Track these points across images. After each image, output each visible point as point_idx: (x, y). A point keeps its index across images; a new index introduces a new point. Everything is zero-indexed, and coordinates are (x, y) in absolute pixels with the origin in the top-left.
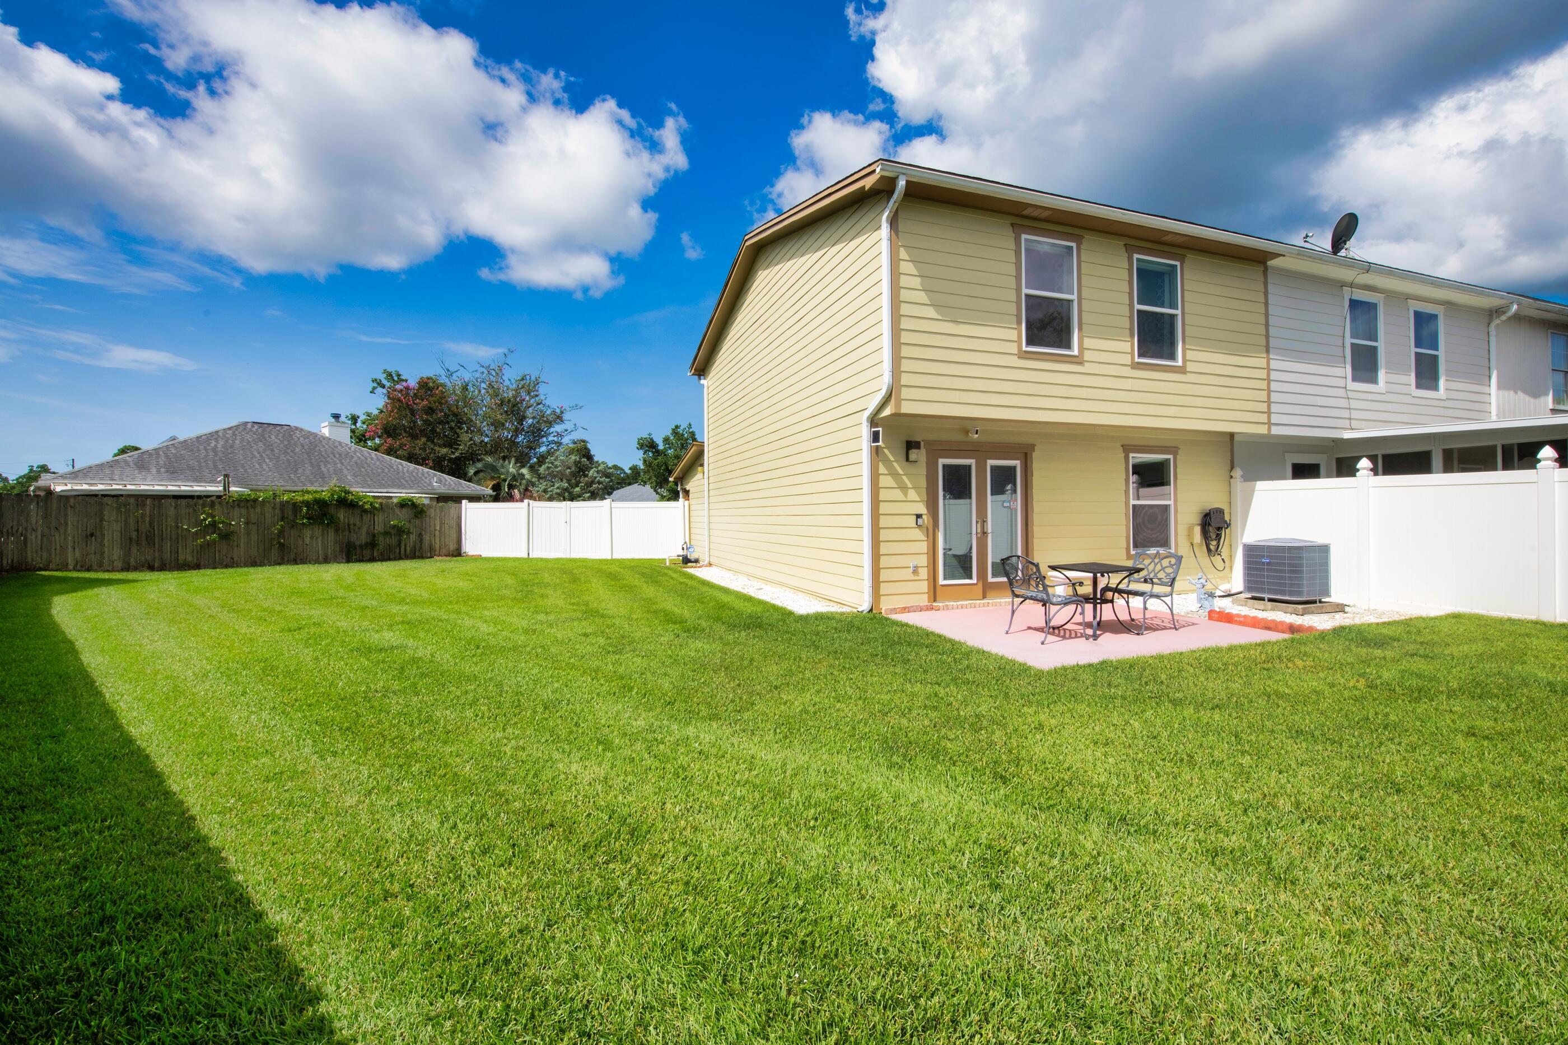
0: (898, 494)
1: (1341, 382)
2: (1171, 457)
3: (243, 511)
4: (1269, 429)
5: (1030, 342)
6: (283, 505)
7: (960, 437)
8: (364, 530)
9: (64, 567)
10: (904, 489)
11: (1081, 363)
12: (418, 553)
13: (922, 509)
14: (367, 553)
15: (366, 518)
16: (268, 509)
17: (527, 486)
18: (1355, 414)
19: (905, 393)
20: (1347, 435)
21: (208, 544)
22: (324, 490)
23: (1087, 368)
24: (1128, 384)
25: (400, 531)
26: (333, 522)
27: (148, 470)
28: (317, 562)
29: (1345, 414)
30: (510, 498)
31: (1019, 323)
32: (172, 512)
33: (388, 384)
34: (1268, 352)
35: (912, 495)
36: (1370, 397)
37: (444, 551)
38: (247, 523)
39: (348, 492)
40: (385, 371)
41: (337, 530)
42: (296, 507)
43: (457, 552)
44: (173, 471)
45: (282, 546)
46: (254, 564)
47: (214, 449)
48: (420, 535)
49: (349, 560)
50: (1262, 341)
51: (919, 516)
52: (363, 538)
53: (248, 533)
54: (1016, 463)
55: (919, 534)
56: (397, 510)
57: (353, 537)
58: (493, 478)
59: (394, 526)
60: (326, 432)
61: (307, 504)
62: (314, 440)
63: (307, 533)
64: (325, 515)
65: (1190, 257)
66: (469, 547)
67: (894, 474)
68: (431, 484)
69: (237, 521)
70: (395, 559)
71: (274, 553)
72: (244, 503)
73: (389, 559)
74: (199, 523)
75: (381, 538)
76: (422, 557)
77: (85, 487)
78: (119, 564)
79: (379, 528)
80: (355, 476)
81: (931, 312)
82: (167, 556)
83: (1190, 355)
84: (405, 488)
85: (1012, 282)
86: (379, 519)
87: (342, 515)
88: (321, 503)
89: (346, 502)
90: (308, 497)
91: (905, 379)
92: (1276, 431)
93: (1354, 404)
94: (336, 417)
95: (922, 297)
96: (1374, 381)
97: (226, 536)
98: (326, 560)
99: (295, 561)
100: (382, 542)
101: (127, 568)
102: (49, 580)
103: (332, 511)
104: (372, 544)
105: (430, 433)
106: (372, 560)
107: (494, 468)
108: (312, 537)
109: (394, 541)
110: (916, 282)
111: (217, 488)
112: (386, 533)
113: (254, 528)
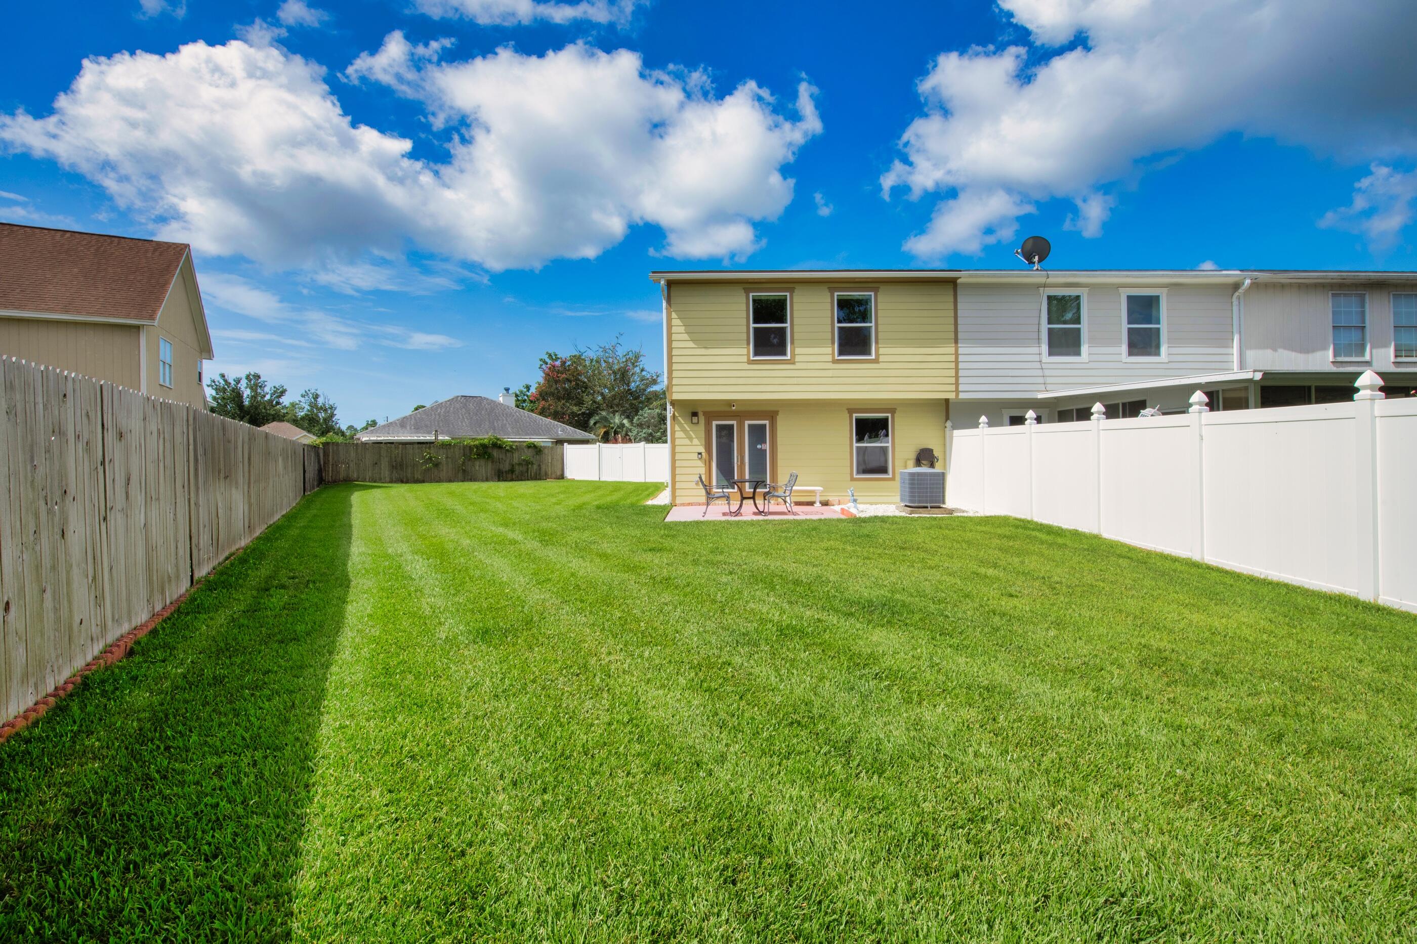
0: (687, 442)
1: (1037, 358)
2: (889, 415)
3: (445, 451)
4: (957, 395)
5: (756, 353)
6: (465, 447)
7: (727, 409)
8: (508, 461)
9: (364, 480)
10: (690, 439)
11: (794, 363)
12: (538, 476)
13: (702, 449)
14: (509, 476)
15: (508, 454)
16: (457, 449)
17: (627, 432)
18: (1049, 380)
19: (675, 389)
20: (1040, 396)
21: (428, 469)
22: (485, 437)
23: (798, 366)
24: (830, 373)
25: (528, 463)
26: (490, 457)
27: (406, 427)
28: (483, 481)
29: (1041, 380)
30: (616, 441)
31: (748, 344)
32: (411, 452)
33: (549, 361)
34: (956, 341)
35: (696, 441)
36: (1069, 366)
37: (554, 476)
38: (447, 458)
39: (498, 439)
40: (547, 353)
41: (493, 462)
42: (470, 448)
43: (562, 477)
44: (417, 428)
45: (464, 471)
46: (450, 481)
47: (439, 414)
48: (539, 465)
49: (499, 480)
50: (952, 335)
51: (700, 454)
52: (506, 467)
53: (447, 464)
54: (767, 422)
55: (700, 463)
56: (526, 450)
57: (501, 467)
58: (605, 427)
59: (524, 460)
60: (501, 399)
61: (476, 446)
62: (494, 404)
63: (477, 463)
64: (486, 453)
65: (883, 288)
66: (569, 474)
67: (683, 430)
68: (557, 433)
69: (442, 457)
70: (525, 480)
71: (460, 475)
72: (445, 446)
73: (522, 480)
74: (423, 457)
75: (517, 467)
76: (540, 479)
77: (375, 438)
78: (388, 479)
79: (516, 461)
80: (513, 428)
81: (691, 344)
82: (409, 475)
83: (881, 351)
84: (540, 435)
85: (744, 321)
86: (516, 455)
87: (495, 453)
88: (484, 446)
89: (497, 445)
90: (477, 443)
91: (675, 382)
92: (962, 396)
93: (1047, 373)
94: (507, 390)
95: (686, 337)
96: (1078, 353)
97: (437, 465)
98: (487, 480)
99: (471, 480)
100: (518, 469)
101: (391, 481)
102: (357, 485)
103: (490, 450)
104: (512, 471)
105: (568, 396)
106: (512, 480)
107: (605, 419)
108: (480, 467)
109: (524, 468)
110: (682, 329)
111: (430, 438)
112: (520, 464)
113: (449, 460)
